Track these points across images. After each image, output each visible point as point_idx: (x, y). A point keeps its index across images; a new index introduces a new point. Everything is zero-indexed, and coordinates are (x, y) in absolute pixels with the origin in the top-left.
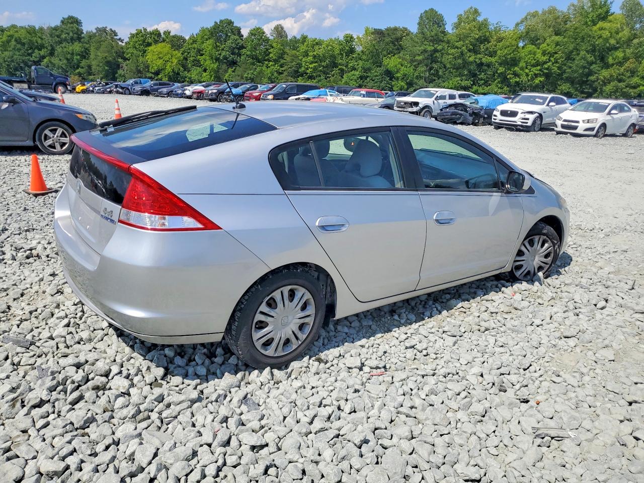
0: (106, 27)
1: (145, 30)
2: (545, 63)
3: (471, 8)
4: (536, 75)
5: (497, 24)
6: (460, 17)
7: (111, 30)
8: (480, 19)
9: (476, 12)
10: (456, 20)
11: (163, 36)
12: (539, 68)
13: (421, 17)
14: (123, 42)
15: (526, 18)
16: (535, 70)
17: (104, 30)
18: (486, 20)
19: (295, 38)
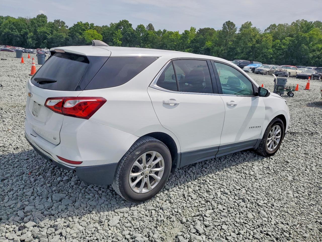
0: (60, 20)
1: (81, 22)
11: (90, 26)
14: (67, 28)
17: (58, 21)
19: (160, 30)
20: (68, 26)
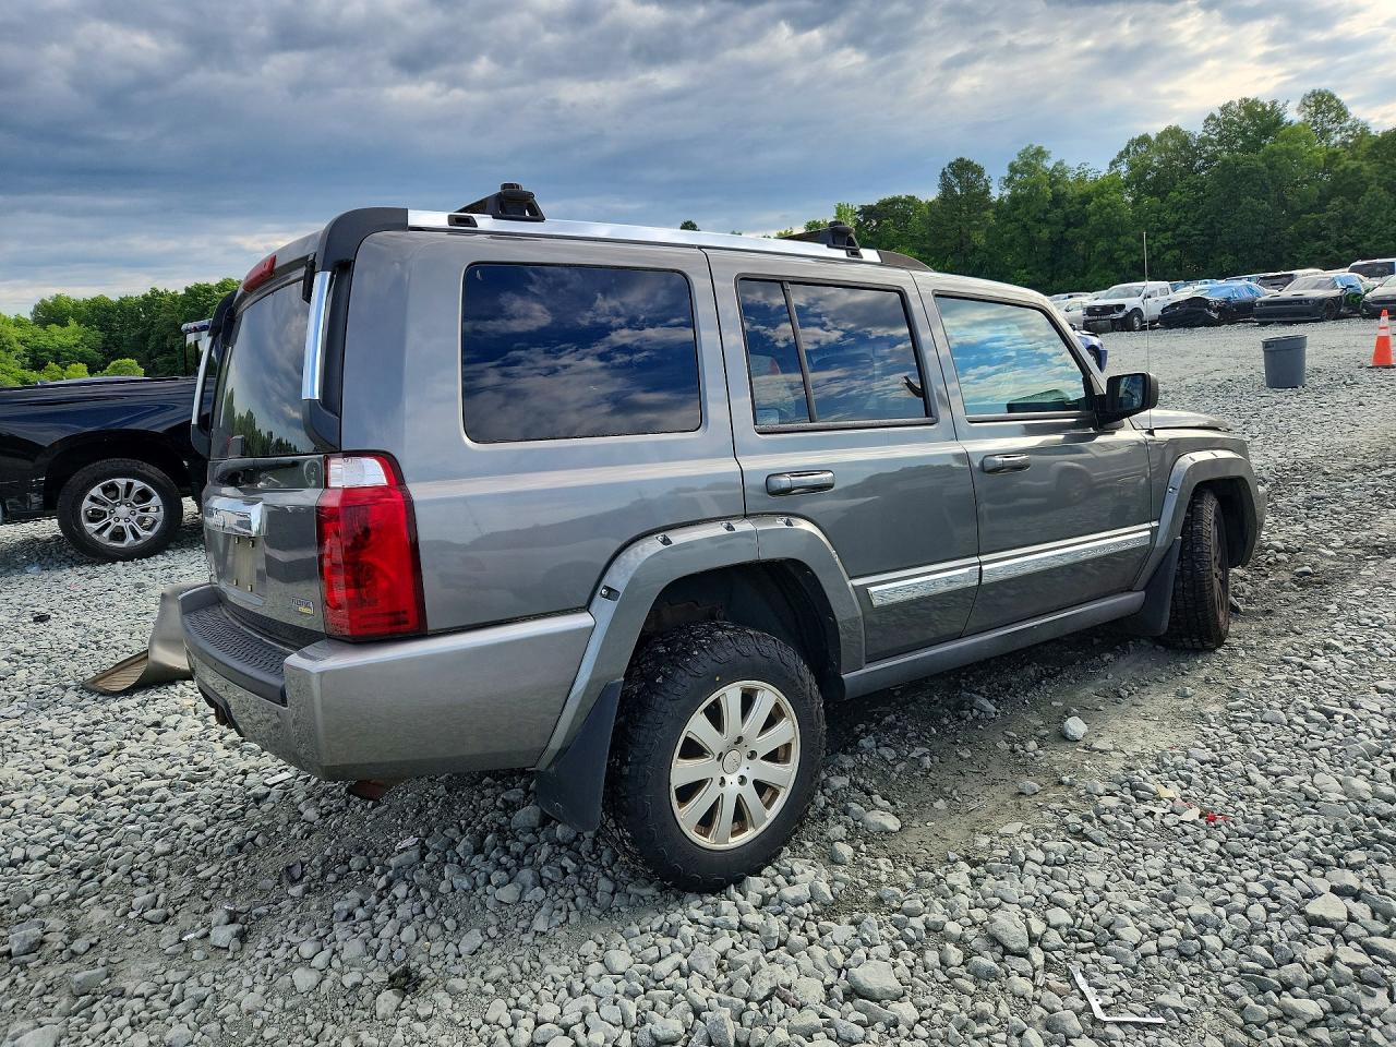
2: (1178, 224)
3: (1031, 146)
4: (1168, 247)
5: (1078, 168)
6: (1013, 169)
8: (1049, 164)
9: (1040, 153)
10: (1006, 174)
12: (1169, 234)
13: (944, 174)
15: (1127, 151)
16: (1165, 238)
18: (1061, 163)
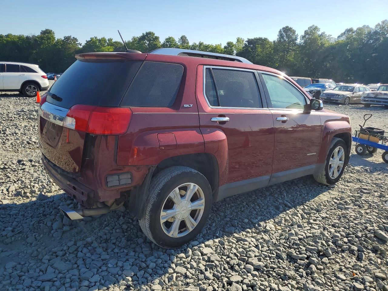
0: (71, 36)
1: (96, 38)
7: (74, 38)
11: (107, 42)
17: (68, 38)
19: (195, 44)
20: (81, 44)
